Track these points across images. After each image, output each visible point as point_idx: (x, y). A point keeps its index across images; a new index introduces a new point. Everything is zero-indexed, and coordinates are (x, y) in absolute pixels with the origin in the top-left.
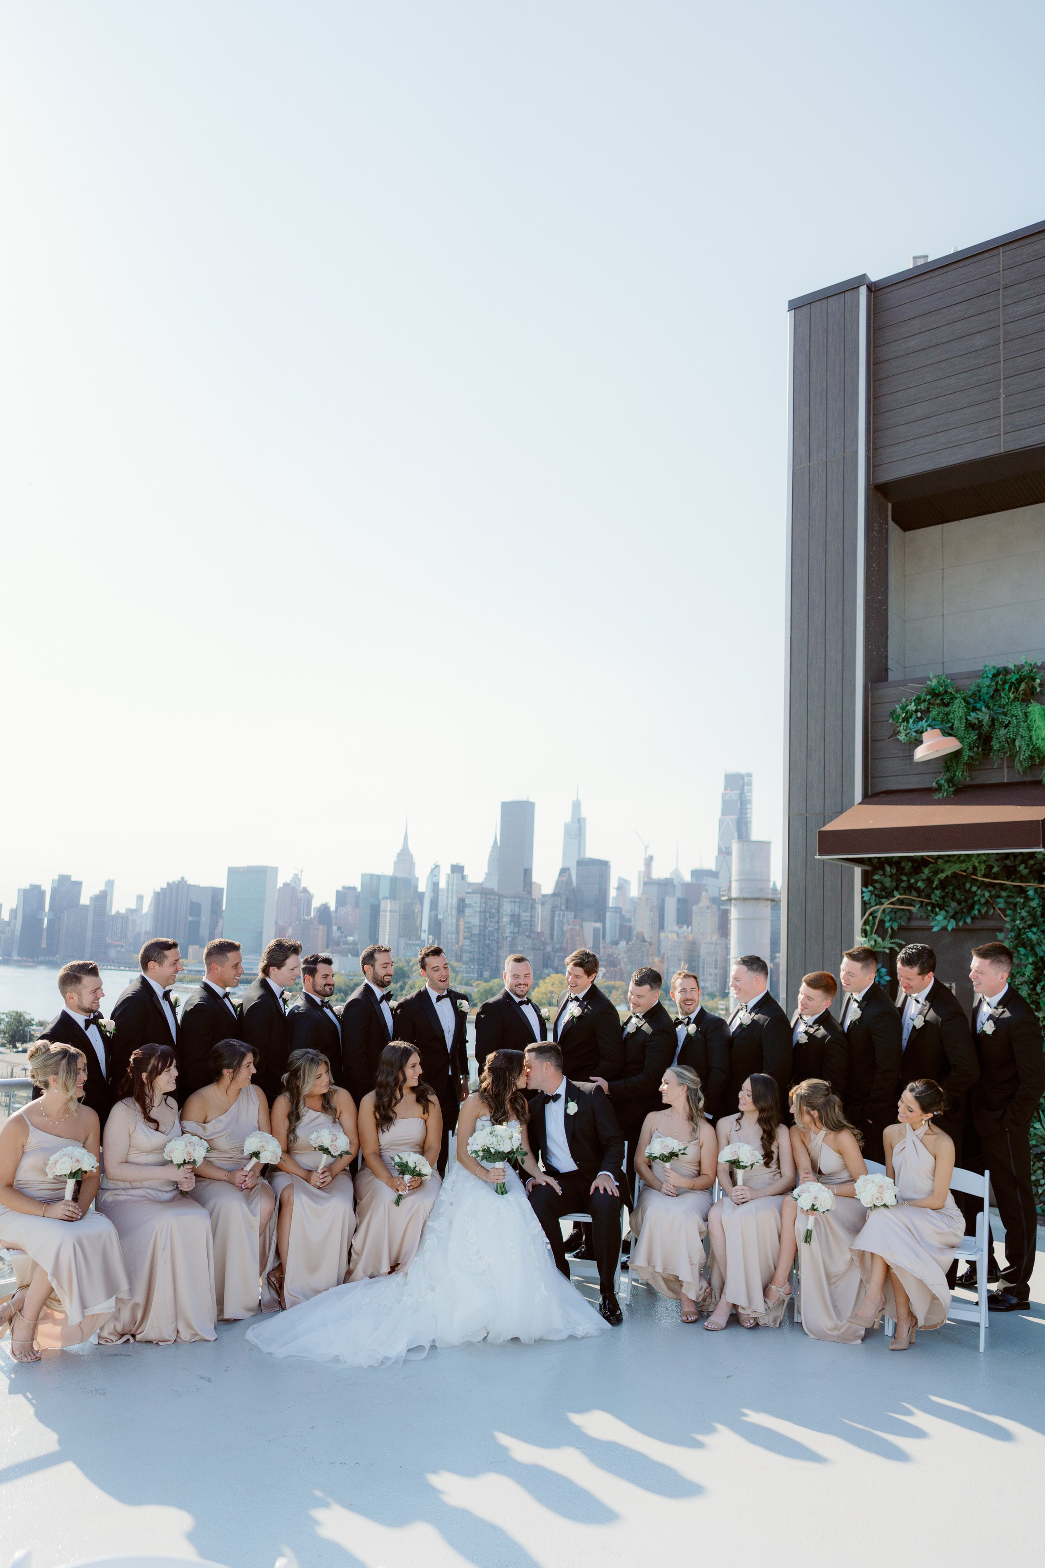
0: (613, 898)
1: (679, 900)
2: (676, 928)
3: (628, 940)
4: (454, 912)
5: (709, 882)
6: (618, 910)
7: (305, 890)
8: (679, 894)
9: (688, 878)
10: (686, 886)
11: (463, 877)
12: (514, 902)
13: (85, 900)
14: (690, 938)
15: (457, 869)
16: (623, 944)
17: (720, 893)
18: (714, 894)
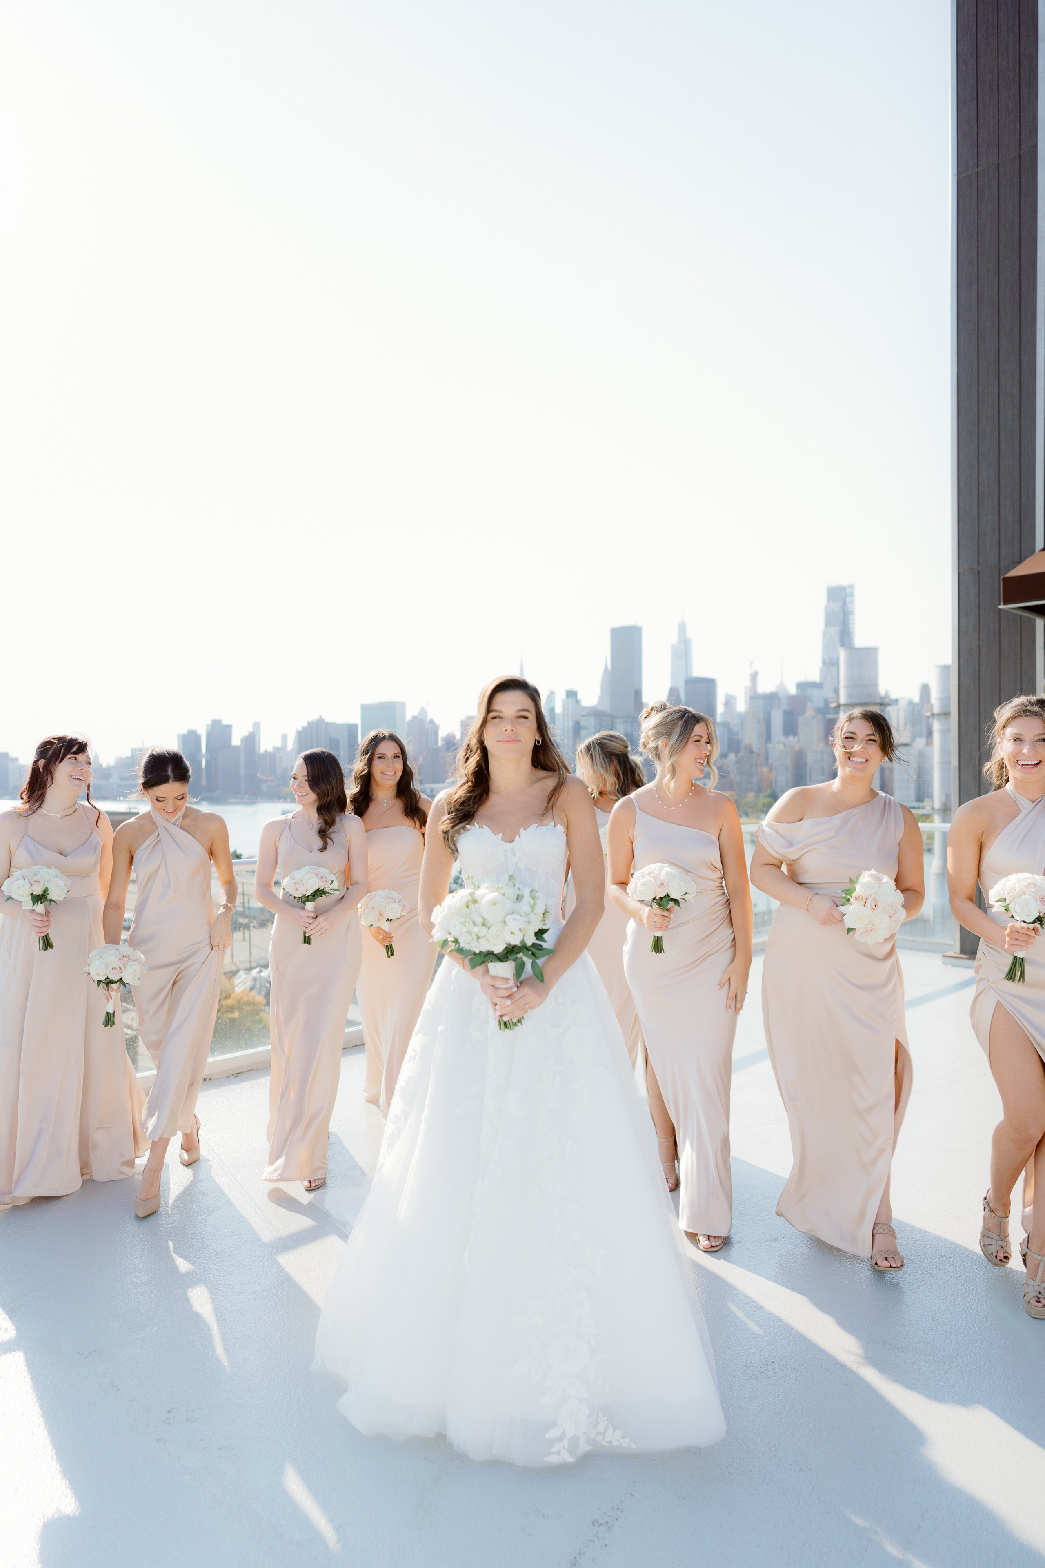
0: (721, 714)
1: (785, 713)
2: (782, 739)
3: (737, 752)
4: (571, 734)
5: (814, 693)
6: (725, 725)
7: (432, 722)
8: (785, 706)
9: (792, 690)
10: (792, 699)
11: (577, 702)
12: (627, 722)
13: (236, 741)
14: (797, 747)
15: (572, 695)
16: (732, 756)
17: (826, 702)
18: (821, 704)
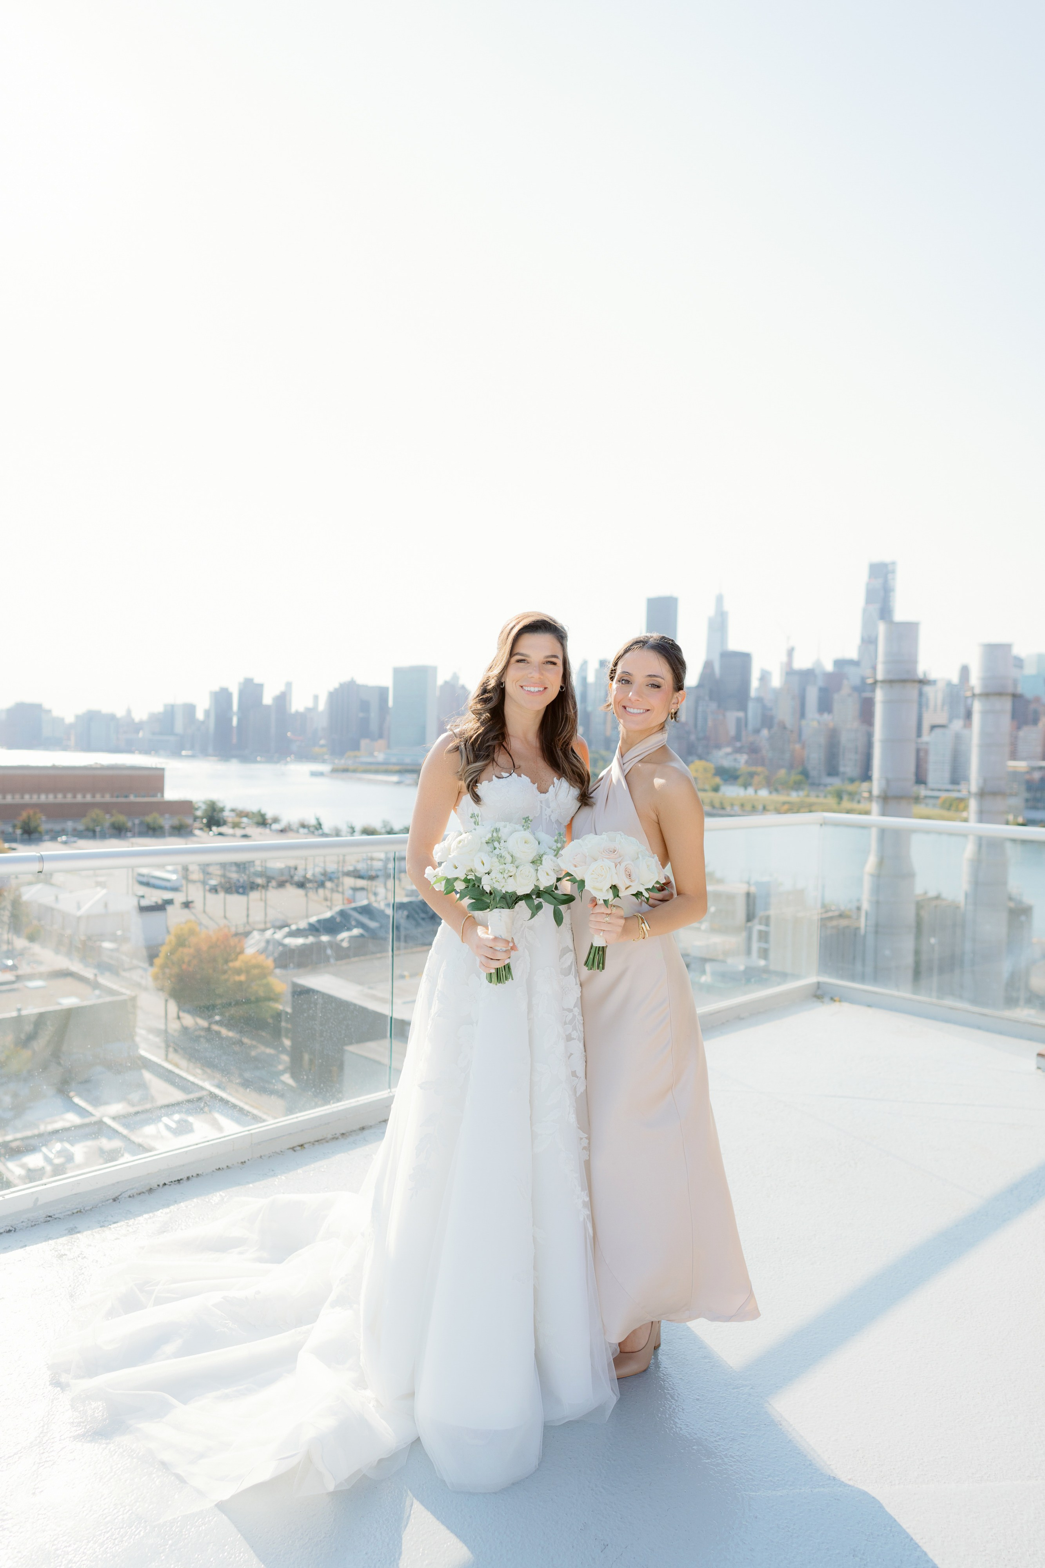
0: (755, 688)
1: (821, 690)
2: (817, 716)
3: (770, 727)
5: (851, 671)
6: (759, 700)
7: (463, 687)
8: (820, 683)
9: (829, 667)
10: (828, 676)
13: (267, 700)
14: (831, 725)
16: (765, 732)
17: (863, 679)
18: (857, 681)
